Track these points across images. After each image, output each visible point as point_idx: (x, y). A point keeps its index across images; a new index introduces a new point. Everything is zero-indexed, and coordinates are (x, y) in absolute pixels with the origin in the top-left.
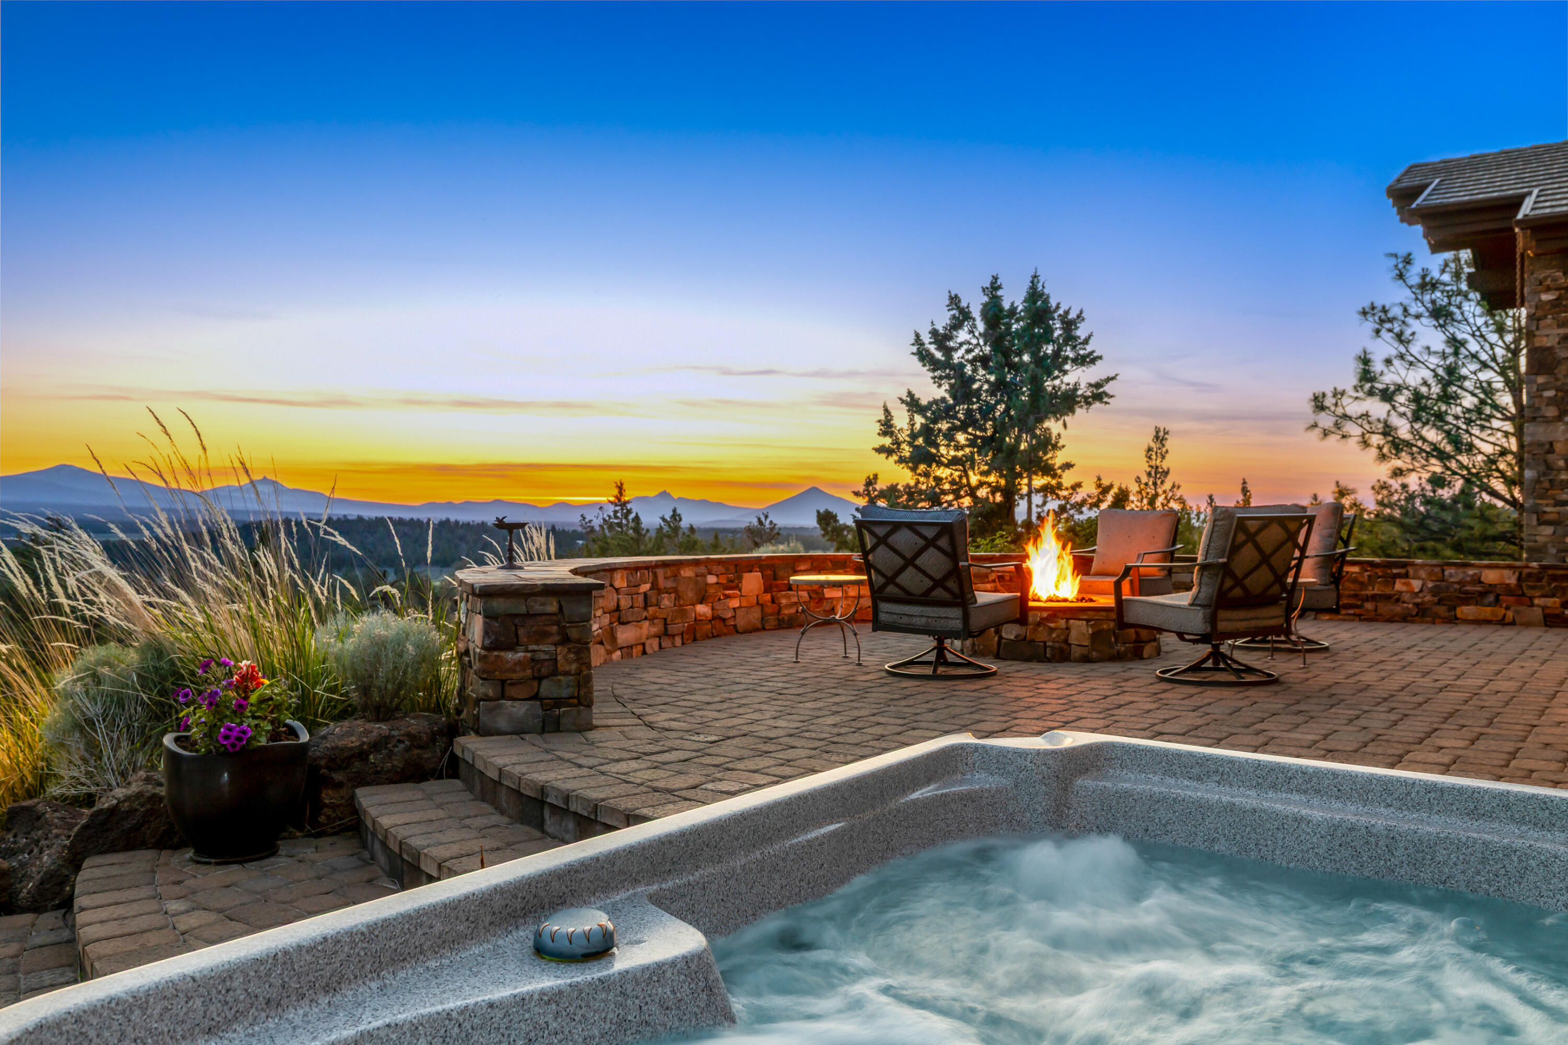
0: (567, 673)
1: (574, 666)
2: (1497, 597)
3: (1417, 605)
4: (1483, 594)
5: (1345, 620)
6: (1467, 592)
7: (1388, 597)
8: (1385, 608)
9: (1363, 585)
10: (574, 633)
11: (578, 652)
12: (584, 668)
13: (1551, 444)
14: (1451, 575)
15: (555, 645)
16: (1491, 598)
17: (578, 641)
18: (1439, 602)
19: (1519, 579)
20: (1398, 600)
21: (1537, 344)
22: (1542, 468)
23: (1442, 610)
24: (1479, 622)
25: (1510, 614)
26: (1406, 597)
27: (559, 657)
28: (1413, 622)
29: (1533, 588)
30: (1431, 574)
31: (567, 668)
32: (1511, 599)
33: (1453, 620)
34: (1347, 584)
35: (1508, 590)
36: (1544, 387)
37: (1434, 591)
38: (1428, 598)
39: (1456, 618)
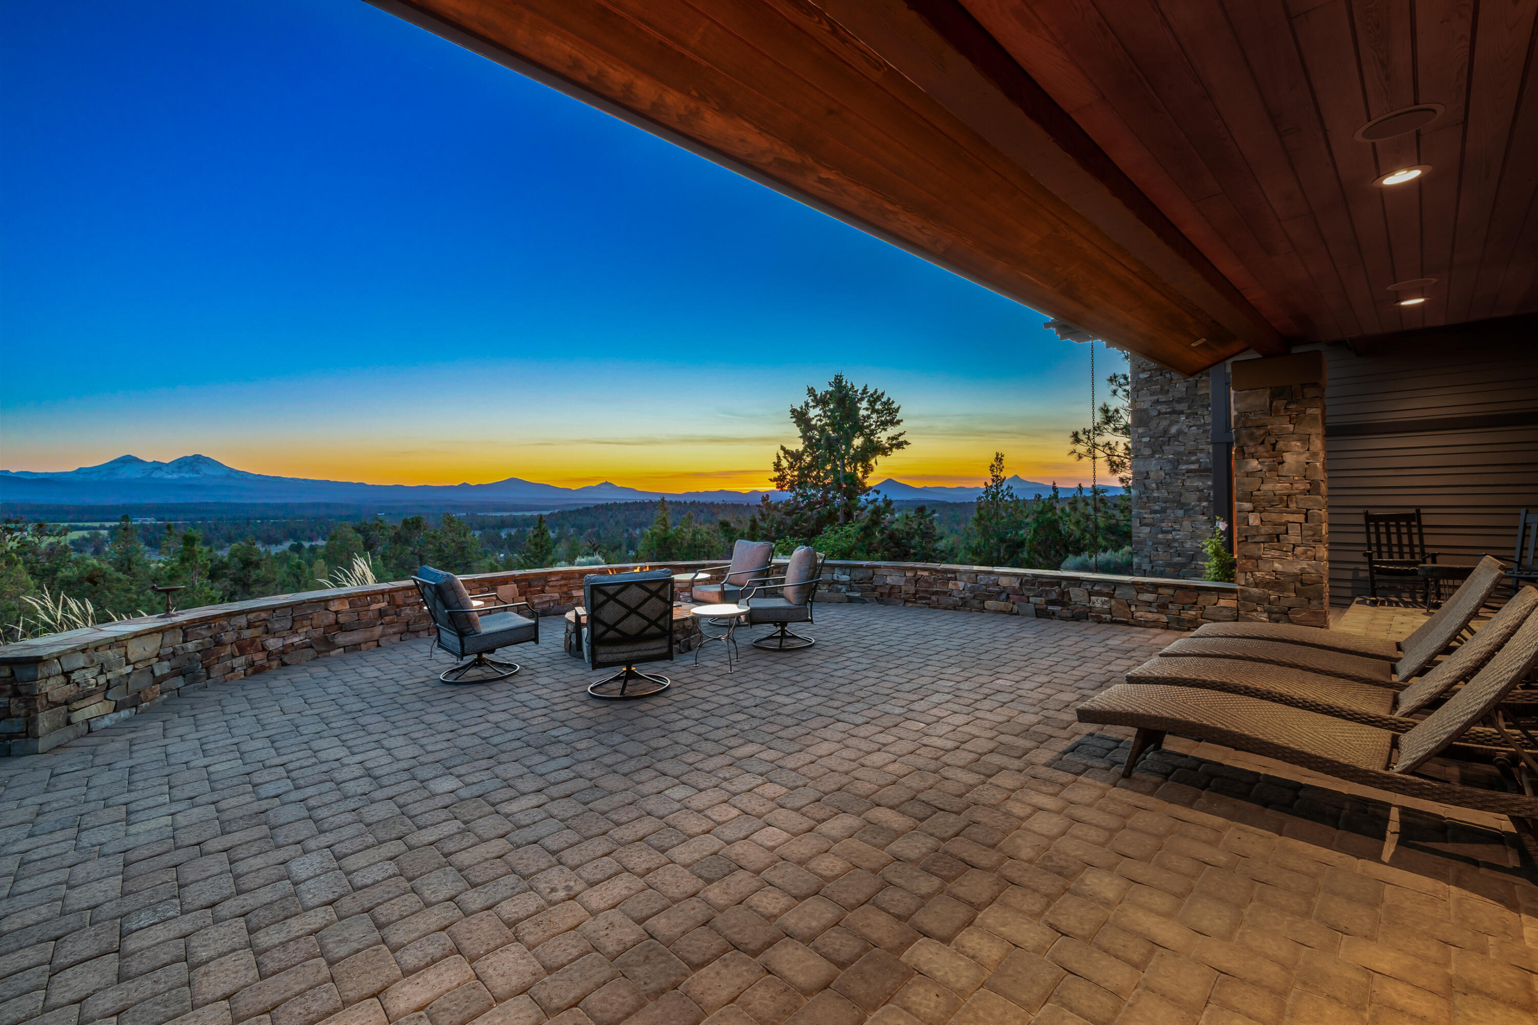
0: (18, 716)
1: (23, 712)
2: (1008, 597)
3: (962, 598)
4: (1000, 593)
5: (921, 607)
6: (990, 591)
7: (945, 593)
8: (944, 600)
9: (931, 585)
10: (23, 689)
11: (27, 702)
12: (32, 712)
13: (1148, 473)
14: (981, 580)
15: (10, 697)
16: (1004, 596)
17: (27, 694)
18: (974, 598)
19: (1021, 584)
20: (950, 595)
21: (1138, 407)
22: (1142, 489)
23: (976, 603)
24: (997, 612)
25: (1016, 608)
26: (955, 593)
27: (12, 706)
28: (959, 610)
29: (1029, 590)
30: (969, 578)
31: (18, 713)
32: (1016, 597)
33: (982, 610)
34: (922, 583)
35: (1015, 591)
36: (1142, 436)
37: (972, 590)
38: (968, 594)
39: (984, 608)
